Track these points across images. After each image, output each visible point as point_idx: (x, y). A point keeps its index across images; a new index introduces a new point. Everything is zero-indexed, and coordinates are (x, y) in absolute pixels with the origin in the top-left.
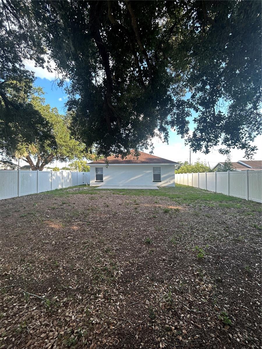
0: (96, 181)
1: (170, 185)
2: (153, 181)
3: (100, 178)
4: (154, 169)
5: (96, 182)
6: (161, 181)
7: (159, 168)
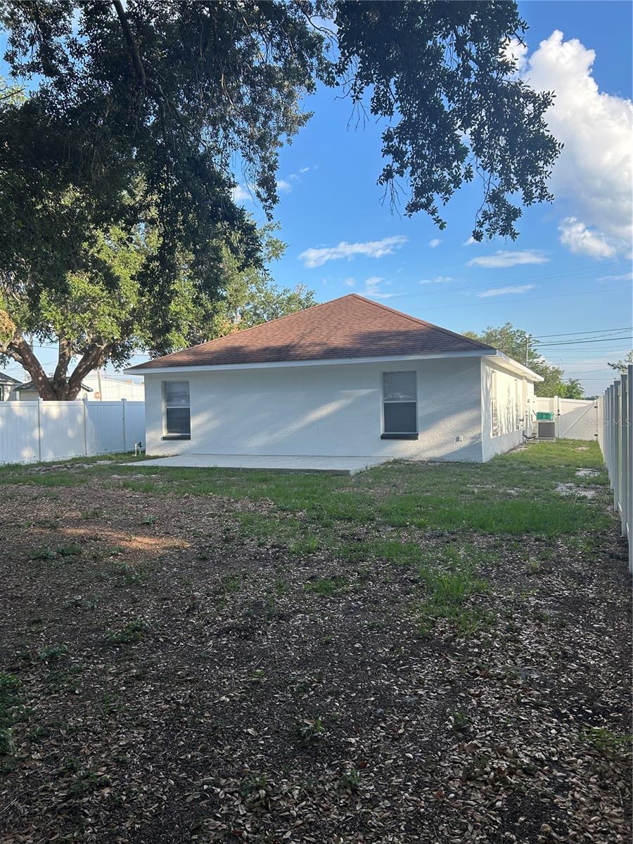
0: (165, 433)
1: (456, 452)
2: (383, 437)
3: (179, 424)
4: (389, 379)
5: (164, 438)
6: (415, 437)
7: (408, 378)
